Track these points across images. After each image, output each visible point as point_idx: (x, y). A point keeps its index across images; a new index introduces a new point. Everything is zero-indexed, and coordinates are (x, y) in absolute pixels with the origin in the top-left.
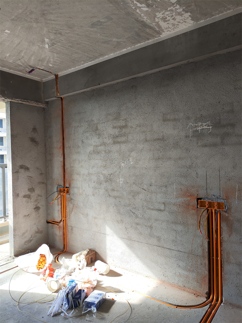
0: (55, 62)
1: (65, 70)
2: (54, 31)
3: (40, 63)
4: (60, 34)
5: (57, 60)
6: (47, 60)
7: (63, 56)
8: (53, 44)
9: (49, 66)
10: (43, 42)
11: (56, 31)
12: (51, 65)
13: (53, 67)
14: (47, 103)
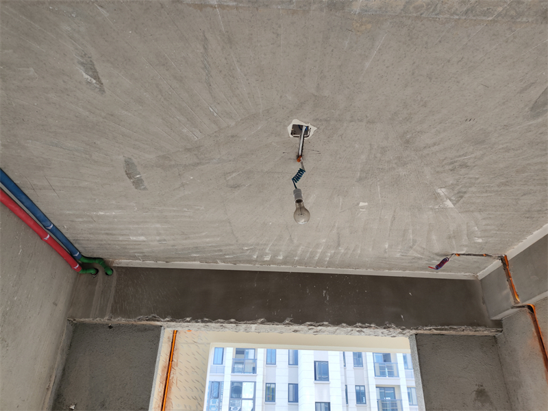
0: (485, 231)
1: (519, 240)
2: (447, 168)
3: (454, 242)
4: (464, 165)
5: (488, 225)
6: (465, 232)
7: (498, 213)
8: (460, 195)
9: (475, 243)
10: (436, 197)
11: (452, 163)
12: (480, 240)
13: (486, 243)
14: (498, 324)
